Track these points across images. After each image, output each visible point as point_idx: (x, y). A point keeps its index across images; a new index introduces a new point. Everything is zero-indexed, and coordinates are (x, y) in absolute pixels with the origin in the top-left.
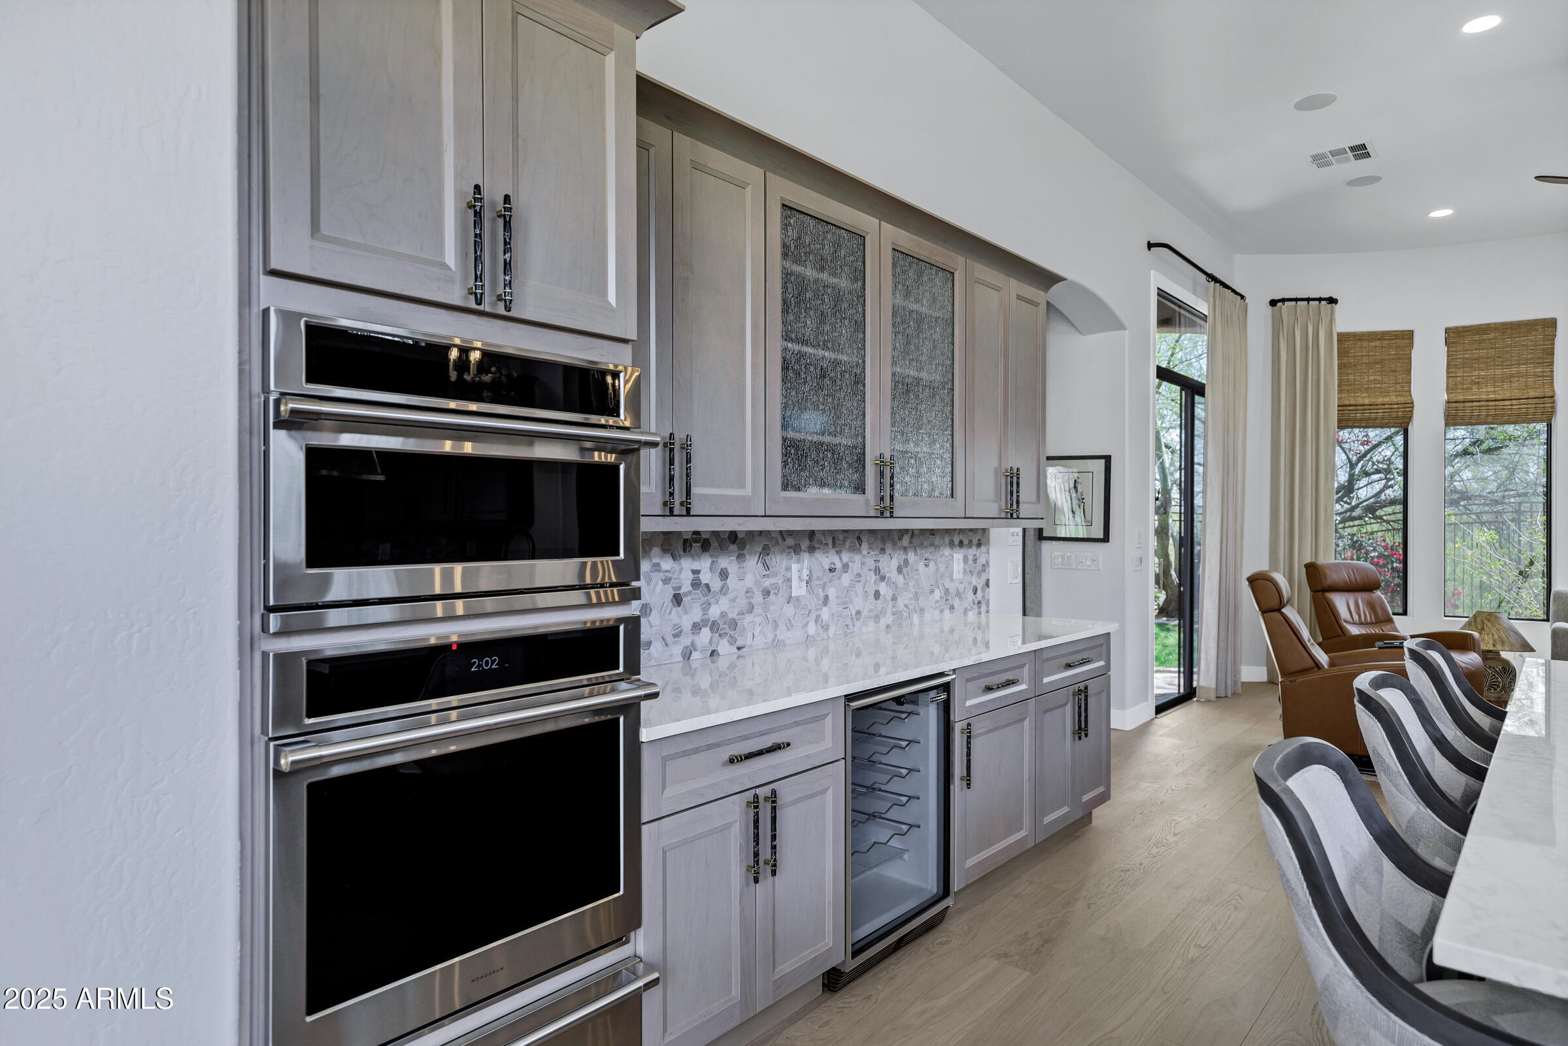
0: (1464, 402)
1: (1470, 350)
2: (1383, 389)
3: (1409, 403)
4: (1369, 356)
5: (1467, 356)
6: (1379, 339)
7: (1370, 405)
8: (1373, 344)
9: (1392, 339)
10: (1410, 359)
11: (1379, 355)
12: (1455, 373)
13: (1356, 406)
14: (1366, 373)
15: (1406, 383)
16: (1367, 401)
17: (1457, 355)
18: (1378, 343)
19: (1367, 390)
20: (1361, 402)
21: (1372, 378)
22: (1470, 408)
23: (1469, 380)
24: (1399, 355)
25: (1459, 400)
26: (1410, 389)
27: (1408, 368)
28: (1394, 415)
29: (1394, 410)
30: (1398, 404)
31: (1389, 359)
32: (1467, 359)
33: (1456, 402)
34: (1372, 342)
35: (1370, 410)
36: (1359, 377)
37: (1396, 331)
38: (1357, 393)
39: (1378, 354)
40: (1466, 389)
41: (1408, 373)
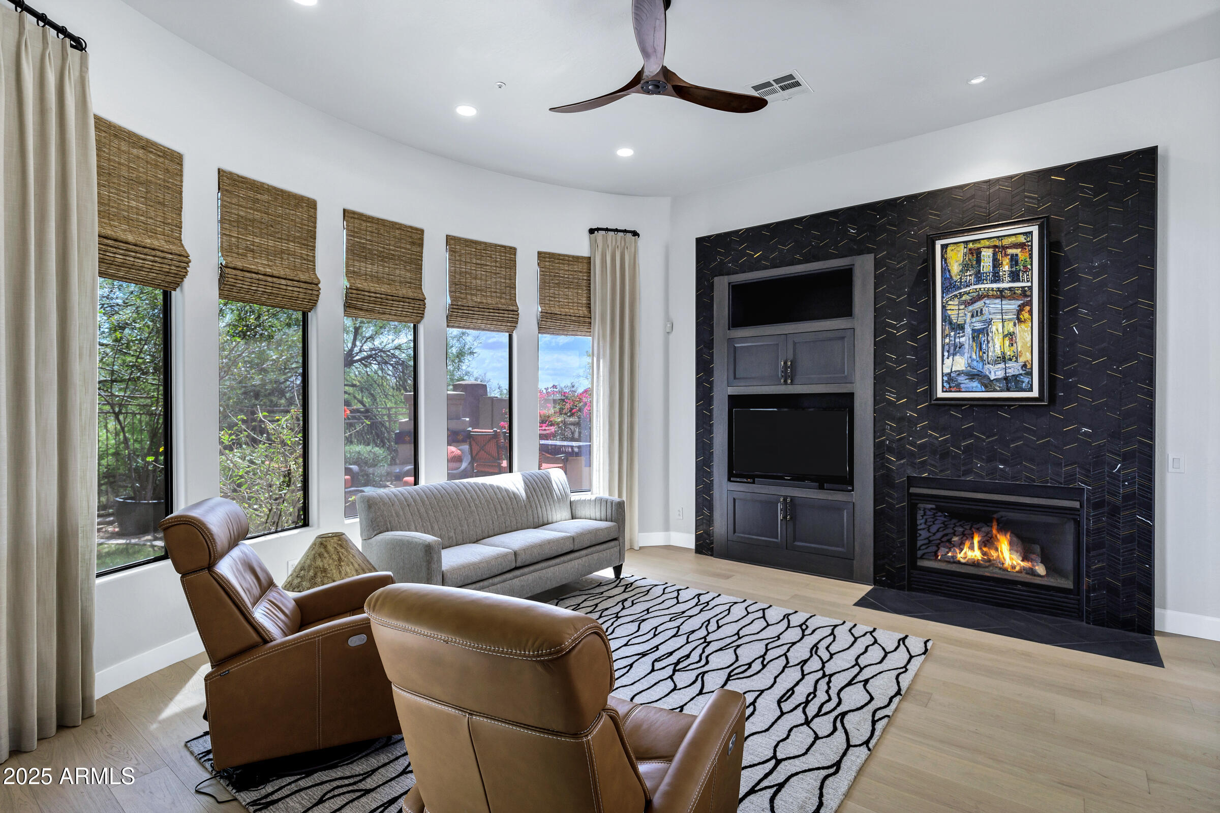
0: (242, 270)
1: (245, 207)
2: (149, 226)
3: (183, 256)
4: (129, 167)
5: (242, 213)
6: (143, 148)
7: (135, 245)
8: (135, 151)
9: (159, 156)
10: (181, 193)
11: (144, 173)
12: (230, 231)
13: (116, 240)
14: (124, 192)
15: (176, 226)
16: (130, 238)
17: (231, 208)
18: (141, 152)
19: (128, 219)
20: (122, 236)
21: (133, 204)
22: (249, 280)
23: (243, 244)
24: (168, 182)
25: (238, 267)
26: (180, 237)
27: (179, 206)
28: (166, 268)
29: (166, 261)
30: (171, 254)
31: (157, 183)
32: (242, 217)
33: (235, 269)
34: (133, 147)
35: (136, 252)
36: (116, 196)
37: (163, 146)
38: (113, 220)
39: (141, 169)
40: (242, 255)
41: (177, 212)
